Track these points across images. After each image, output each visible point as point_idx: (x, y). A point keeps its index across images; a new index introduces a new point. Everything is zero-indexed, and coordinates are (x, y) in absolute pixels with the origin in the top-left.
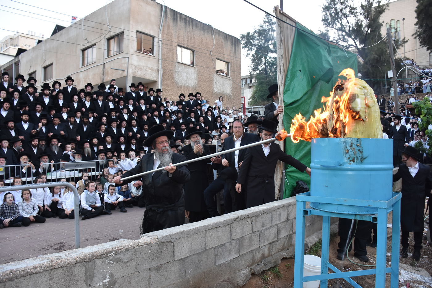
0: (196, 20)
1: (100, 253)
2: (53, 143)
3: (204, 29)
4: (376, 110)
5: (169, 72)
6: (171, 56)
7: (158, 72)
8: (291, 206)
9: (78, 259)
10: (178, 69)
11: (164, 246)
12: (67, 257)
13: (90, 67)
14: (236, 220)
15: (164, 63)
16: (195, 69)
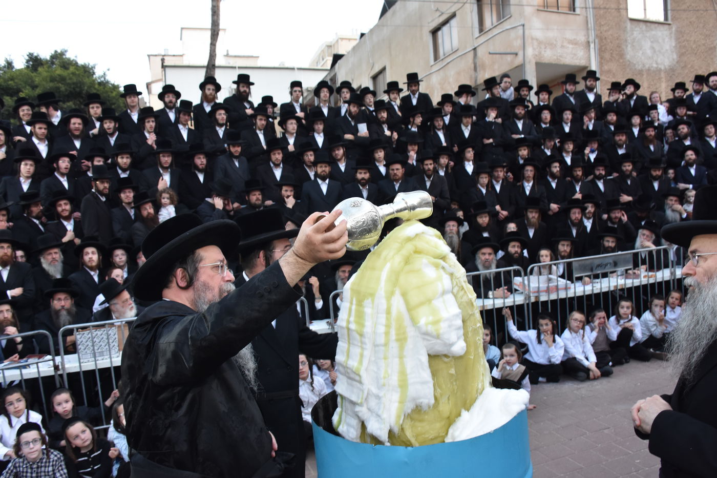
5: (611, 42)
6: (613, 7)
7: (589, 46)
10: (633, 34)
13: (448, 60)
15: (601, 25)
16: (672, 28)
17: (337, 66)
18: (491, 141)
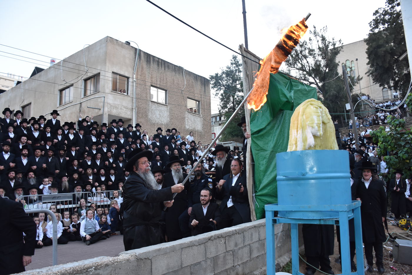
0: (168, 62)
1: (80, 268)
2: (30, 176)
3: (175, 71)
4: (331, 126)
5: (142, 110)
6: (144, 95)
7: (133, 110)
8: (262, 227)
9: (59, 273)
10: (152, 107)
11: (142, 263)
12: (48, 272)
13: (67, 106)
14: (210, 239)
15: (139, 102)
16: (168, 107)
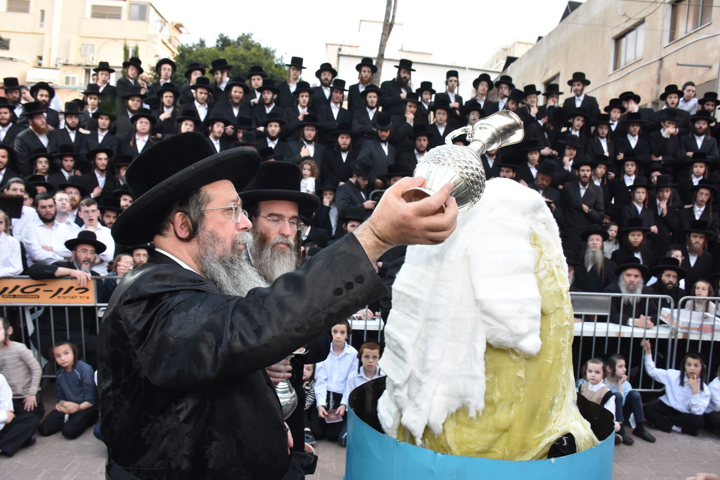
13: (629, 70)
17: (509, 68)
18: (660, 158)
